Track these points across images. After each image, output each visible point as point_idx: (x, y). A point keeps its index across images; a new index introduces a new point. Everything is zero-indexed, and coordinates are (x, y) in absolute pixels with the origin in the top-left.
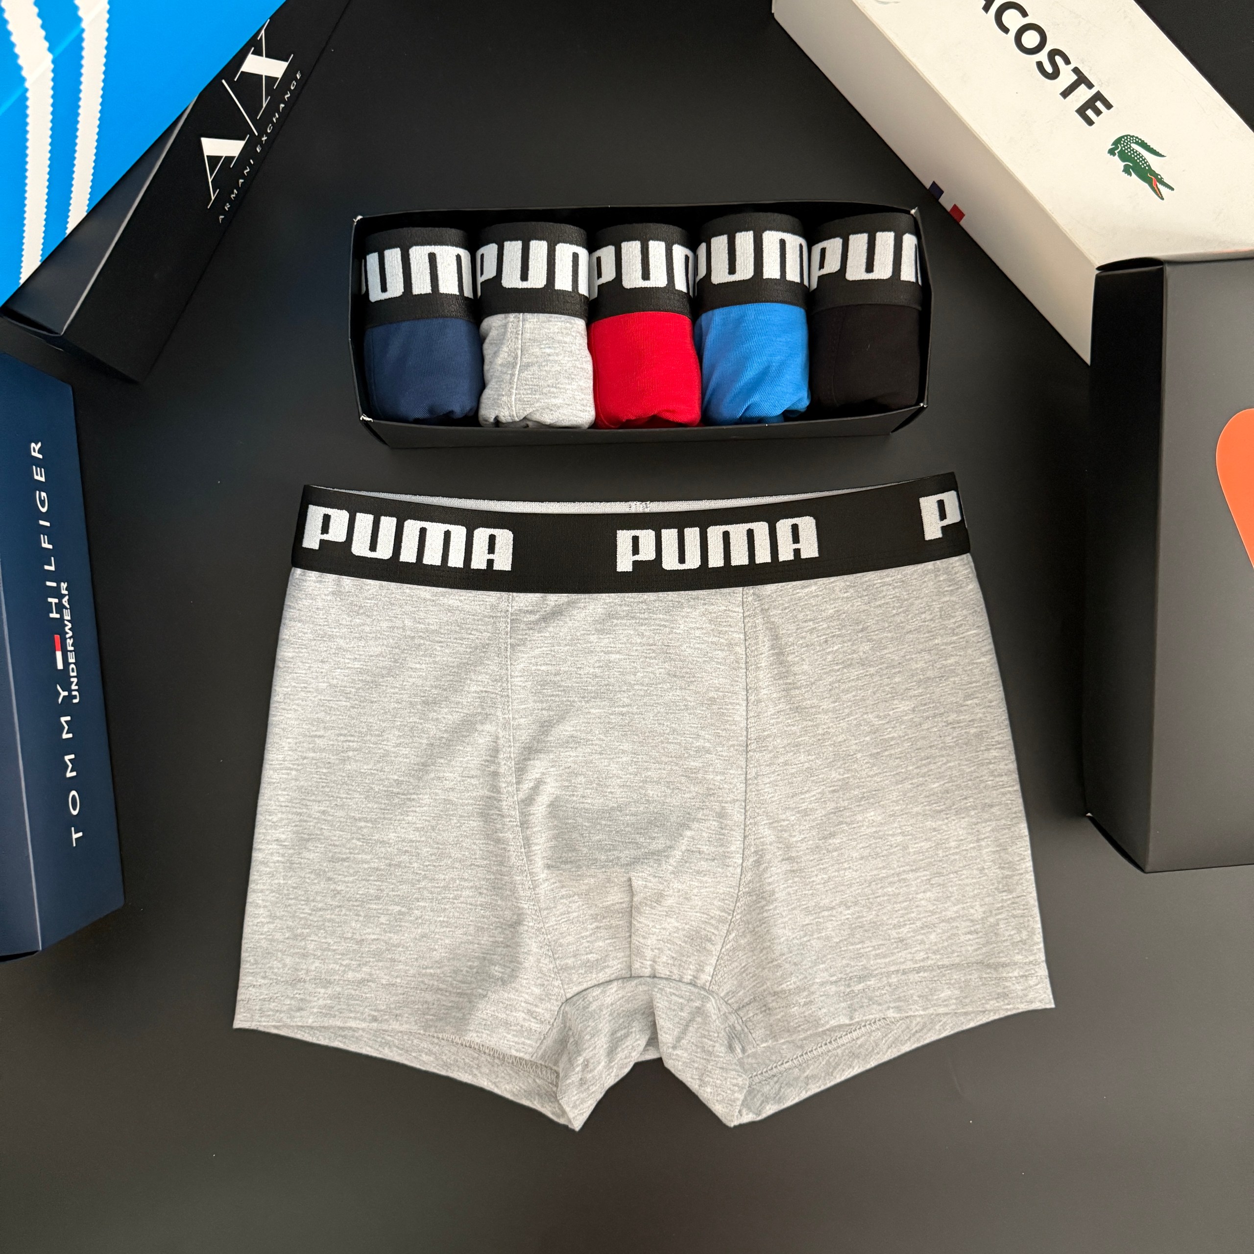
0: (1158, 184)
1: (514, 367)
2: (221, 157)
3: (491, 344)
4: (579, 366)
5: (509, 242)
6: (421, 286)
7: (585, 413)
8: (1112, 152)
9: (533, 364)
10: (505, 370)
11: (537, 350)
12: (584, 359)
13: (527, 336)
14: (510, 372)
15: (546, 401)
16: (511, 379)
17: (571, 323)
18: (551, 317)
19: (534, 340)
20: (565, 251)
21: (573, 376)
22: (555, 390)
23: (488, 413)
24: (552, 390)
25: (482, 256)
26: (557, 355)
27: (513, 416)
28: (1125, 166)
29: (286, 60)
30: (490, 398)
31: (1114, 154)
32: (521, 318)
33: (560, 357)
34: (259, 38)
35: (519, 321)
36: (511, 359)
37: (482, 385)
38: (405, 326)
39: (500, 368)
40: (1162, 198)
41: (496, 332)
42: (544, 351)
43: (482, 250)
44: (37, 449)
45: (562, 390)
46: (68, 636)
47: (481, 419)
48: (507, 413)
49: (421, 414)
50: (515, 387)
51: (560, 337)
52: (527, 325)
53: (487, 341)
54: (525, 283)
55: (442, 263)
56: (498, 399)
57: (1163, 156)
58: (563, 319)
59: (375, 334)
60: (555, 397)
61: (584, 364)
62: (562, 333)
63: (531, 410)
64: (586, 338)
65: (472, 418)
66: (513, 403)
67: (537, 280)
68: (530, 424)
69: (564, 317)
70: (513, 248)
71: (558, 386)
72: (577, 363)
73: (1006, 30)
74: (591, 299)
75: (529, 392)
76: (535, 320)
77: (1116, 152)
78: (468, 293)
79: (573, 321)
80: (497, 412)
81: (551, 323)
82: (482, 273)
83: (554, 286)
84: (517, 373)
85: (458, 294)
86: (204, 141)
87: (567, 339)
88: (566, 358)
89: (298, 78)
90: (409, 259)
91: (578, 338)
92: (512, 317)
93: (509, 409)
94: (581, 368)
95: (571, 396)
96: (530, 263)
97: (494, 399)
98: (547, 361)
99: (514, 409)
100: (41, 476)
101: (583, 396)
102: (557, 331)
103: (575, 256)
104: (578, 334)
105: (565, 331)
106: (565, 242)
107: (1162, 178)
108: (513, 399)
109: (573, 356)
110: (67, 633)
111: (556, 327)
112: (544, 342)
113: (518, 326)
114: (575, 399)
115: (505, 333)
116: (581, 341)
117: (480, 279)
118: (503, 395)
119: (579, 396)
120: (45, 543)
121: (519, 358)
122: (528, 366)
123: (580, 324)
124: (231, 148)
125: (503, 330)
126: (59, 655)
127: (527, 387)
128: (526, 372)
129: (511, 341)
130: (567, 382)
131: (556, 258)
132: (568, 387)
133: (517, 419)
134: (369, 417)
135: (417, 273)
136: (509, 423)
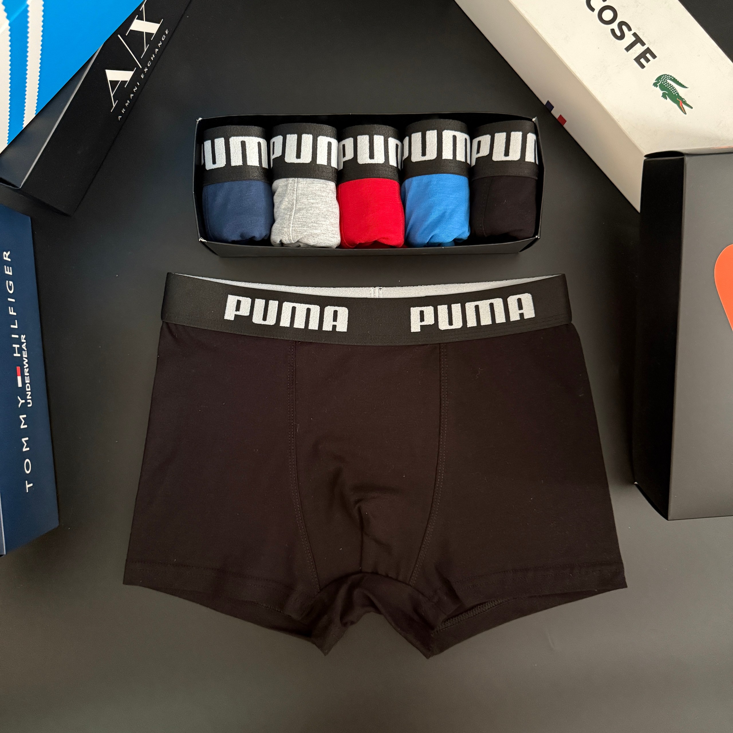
0: (683, 104)
1: (291, 211)
2: (118, 82)
3: (278, 196)
4: (331, 210)
5: (289, 135)
6: (236, 161)
7: (334, 239)
8: (655, 85)
9: (303, 209)
10: (286, 212)
11: (306, 200)
12: (334, 206)
13: (300, 192)
14: (289, 214)
15: (311, 231)
16: (290, 218)
17: (326, 185)
18: (314, 181)
19: (304, 195)
20: (323, 141)
21: (327, 217)
22: (316, 225)
23: (276, 238)
24: (314, 224)
25: (274, 143)
26: (317, 203)
27: (291, 240)
28: (663, 93)
29: (159, 23)
30: (277, 229)
31: (657, 86)
32: (296, 181)
33: (320, 205)
34: (141, 10)
35: (295, 183)
36: (290, 206)
37: (273, 221)
38: (227, 185)
39: (283, 211)
40: (685, 113)
41: (281, 189)
42: (309, 201)
43: (274, 140)
44: (7, 256)
45: (320, 225)
46: (25, 367)
47: (272, 241)
48: (287, 239)
49: (236, 237)
50: (292, 222)
51: (319, 193)
52: (300, 186)
53: (276, 194)
54: (299, 160)
55: (249, 147)
56: (282, 230)
57: (687, 88)
58: (321, 182)
59: (209, 190)
60: (316, 229)
61: (334, 209)
62: (321, 190)
63: (301, 237)
64: (335, 193)
65: (267, 241)
66: (291, 232)
67: (306, 158)
68: (301, 244)
69: (322, 181)
70: (292, 139)
71: (318, 222)
72: (330, 208)
73: (593, 9)
74: (339, 170)
75: (300, 226)
76: (305, 183)
77: (658, 85)
78: (265, 165)
79: (327, 183)
80: (281, 237)
81: (314, 184)
82: (273, 153)
83: (316, 162)
84: (293, 214)
85: (259, 166)
86: (107, 71)
87: (324, 194)
88: (323, 206)
89: (167, 33)
90: (229, 145)
91: (330, 194)
92: (291, 180)
93: (288, 236)
94: (332, 212)
95: (325, 228)
96: (302, 148)
97: (279, 230)
98: (311, 207)
99: (291, 236)
100: (10, 272)
101: (333, 229)
102: (317, 189)
103: (330, 144)
104: (330, 191)
105: (322, 189)
106: (323, 135)
107: (685, 101)
108: (291, 230)
109: (327, 204)
110: (25, 365)
111: (317, 186)
112: (310, 196)
113: (294, 186)
114: (328, 230)
115: (286, 190)
116: (332, 195)
117: (273, 157)
118: (285, 228)
119: (331, 228)
120: (11, 312)
121: (295, 205)
122: (300, 210)
123: (332, 185)
124: (125, 76)
125: (285, 188)
126: (19, 378)
127: (299, 223)
128: (299, 214)
129: (290, 195)
130: (323, 220)
131: (318, 145)
132: (323, 223)
133: (293, 242)
134: (205, 239)
135: (234, 153)
136: (289, 244)
